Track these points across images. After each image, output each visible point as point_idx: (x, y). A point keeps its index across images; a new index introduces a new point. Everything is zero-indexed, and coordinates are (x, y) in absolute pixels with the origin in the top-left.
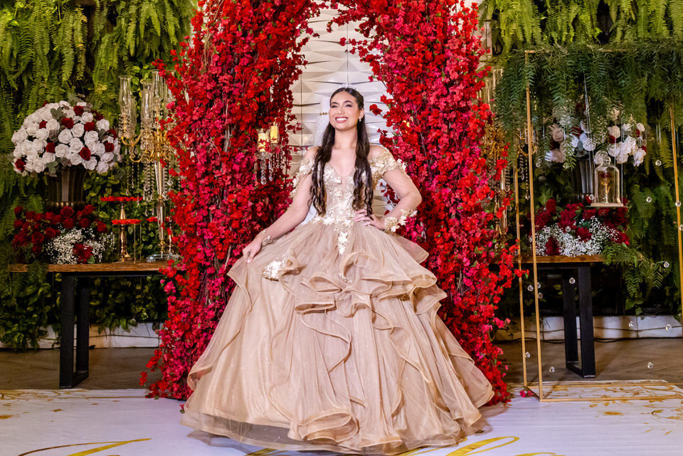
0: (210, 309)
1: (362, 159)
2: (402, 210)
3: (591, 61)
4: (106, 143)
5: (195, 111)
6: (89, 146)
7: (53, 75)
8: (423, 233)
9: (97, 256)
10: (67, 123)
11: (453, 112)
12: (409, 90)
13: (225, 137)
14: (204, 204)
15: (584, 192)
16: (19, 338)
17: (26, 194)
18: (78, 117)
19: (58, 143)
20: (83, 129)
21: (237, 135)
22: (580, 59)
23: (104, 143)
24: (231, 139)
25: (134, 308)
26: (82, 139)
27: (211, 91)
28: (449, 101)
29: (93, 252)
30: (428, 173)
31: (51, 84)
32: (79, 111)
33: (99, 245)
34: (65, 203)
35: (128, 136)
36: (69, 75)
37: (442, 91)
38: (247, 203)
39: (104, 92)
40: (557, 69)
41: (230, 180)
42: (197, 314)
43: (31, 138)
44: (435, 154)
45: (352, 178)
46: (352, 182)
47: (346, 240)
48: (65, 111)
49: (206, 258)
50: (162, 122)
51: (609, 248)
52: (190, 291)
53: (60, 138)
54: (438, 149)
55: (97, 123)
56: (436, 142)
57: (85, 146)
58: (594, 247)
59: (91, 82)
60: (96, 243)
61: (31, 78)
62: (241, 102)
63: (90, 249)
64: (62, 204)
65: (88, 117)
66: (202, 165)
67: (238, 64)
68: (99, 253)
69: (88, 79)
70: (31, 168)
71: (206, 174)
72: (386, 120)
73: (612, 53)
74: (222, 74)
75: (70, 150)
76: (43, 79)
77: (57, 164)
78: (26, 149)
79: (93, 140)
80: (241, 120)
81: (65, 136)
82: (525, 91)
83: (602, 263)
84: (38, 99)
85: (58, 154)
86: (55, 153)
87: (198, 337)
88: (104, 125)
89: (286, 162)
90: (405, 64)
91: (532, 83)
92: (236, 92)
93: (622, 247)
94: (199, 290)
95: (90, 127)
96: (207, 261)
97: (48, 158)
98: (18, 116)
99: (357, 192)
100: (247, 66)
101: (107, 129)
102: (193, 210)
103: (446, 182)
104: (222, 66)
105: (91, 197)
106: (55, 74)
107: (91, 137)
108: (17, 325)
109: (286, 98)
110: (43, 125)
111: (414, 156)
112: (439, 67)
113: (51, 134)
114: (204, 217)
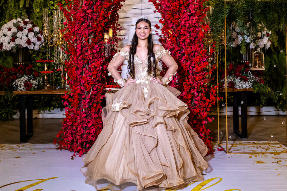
0: (84, 113)
1: (151, 51)
2: (170, 74)
3: (255, 6)
4: (38, 38)
5: (76, 26)
6: (30, 39)
7: (16, 5)
8: (177, 80)
9: (35, 87)
10: (20, 29)
11: (192, 28)
12: (172, 18)
13: (90, 37)
14: (80, 67)
15: (244, 59)
16: (5, 115)
17: (6, 56)
18: (25, 26)
19: (16, 37)
20: (27, 31)
21: (95, 37)
22: (249, 5)
23: (37, 37)
24: (92, 39)
25: (53, 103)
26: (27, 36)
27: (83, 17)
28: (191, 23)
29: (33, 85)
30: (180, 55)
31: (15, 9)
32: (26, 23)
33: (35, 82)
34: (20, 63)
35: (47, 35)
36: (22, 5)
37: (187, 18)
38: (100, 67)
39: (38, 12)
40: (239, 9)
41: (92, 57)
42: (78, 115)
43: (5, 35)
44: (183, 46)
45: (147, 61)
46: (147, 63)
47: (147, 91)
48: (19, 23)
49: (82, 91)
50: (61, 30)
51: (256, 86)
52: (75, 105)
53: (18, 35)
54: (185, 44)
55: (34, 29)
56: (184, 41)
57: (29, 39)
58: (249, 85)
59: (32, 8)
60: (34, 82)
61: (6, 6)
62: (97, 22)
63: (32, 84)
64: (19, 64)
65: (29, 26)
66: (79, 50)
67: (95, 5)
68: (36, 86)
69: (31, 7)
70: (5, 48)
71: (81, 54)
72: (162, 31)
73: (264, 2)
74: (88, 10)
75: (22, 41)
76: (11, 7)
77: (16, 47)
78: (2, 40)
79: (32, 36)
80: (97, 30)
81: (19, 34)
82: (224, 19)
83: (253, 92)
84: (10, 16)
85: (17, 43)
86: (15, 42)
87: (78, 125)
88: (37, 29)
89: (116, 44)
90: (170, 6)
91: (227, 15)
92: (94, 17)
93: (261, 85)
94: (78, 105)
95: (30, 30)
96: (82, 92)
97: (12, 44)
98: (2, 22)
99: (149, 67)
100: (99, 6)
101: (38, 31)
102: (76, 70)
103: (188, 59)
104: (88, 6)
105: (34, 57)
106: (17, 4)
107: (31, 35)
108: (4, 110)
109: (116, 16)
110: (10, 29)
111: (174, 47)
112: (186, 7)
113: (13, 34)
114: (81, 73)
